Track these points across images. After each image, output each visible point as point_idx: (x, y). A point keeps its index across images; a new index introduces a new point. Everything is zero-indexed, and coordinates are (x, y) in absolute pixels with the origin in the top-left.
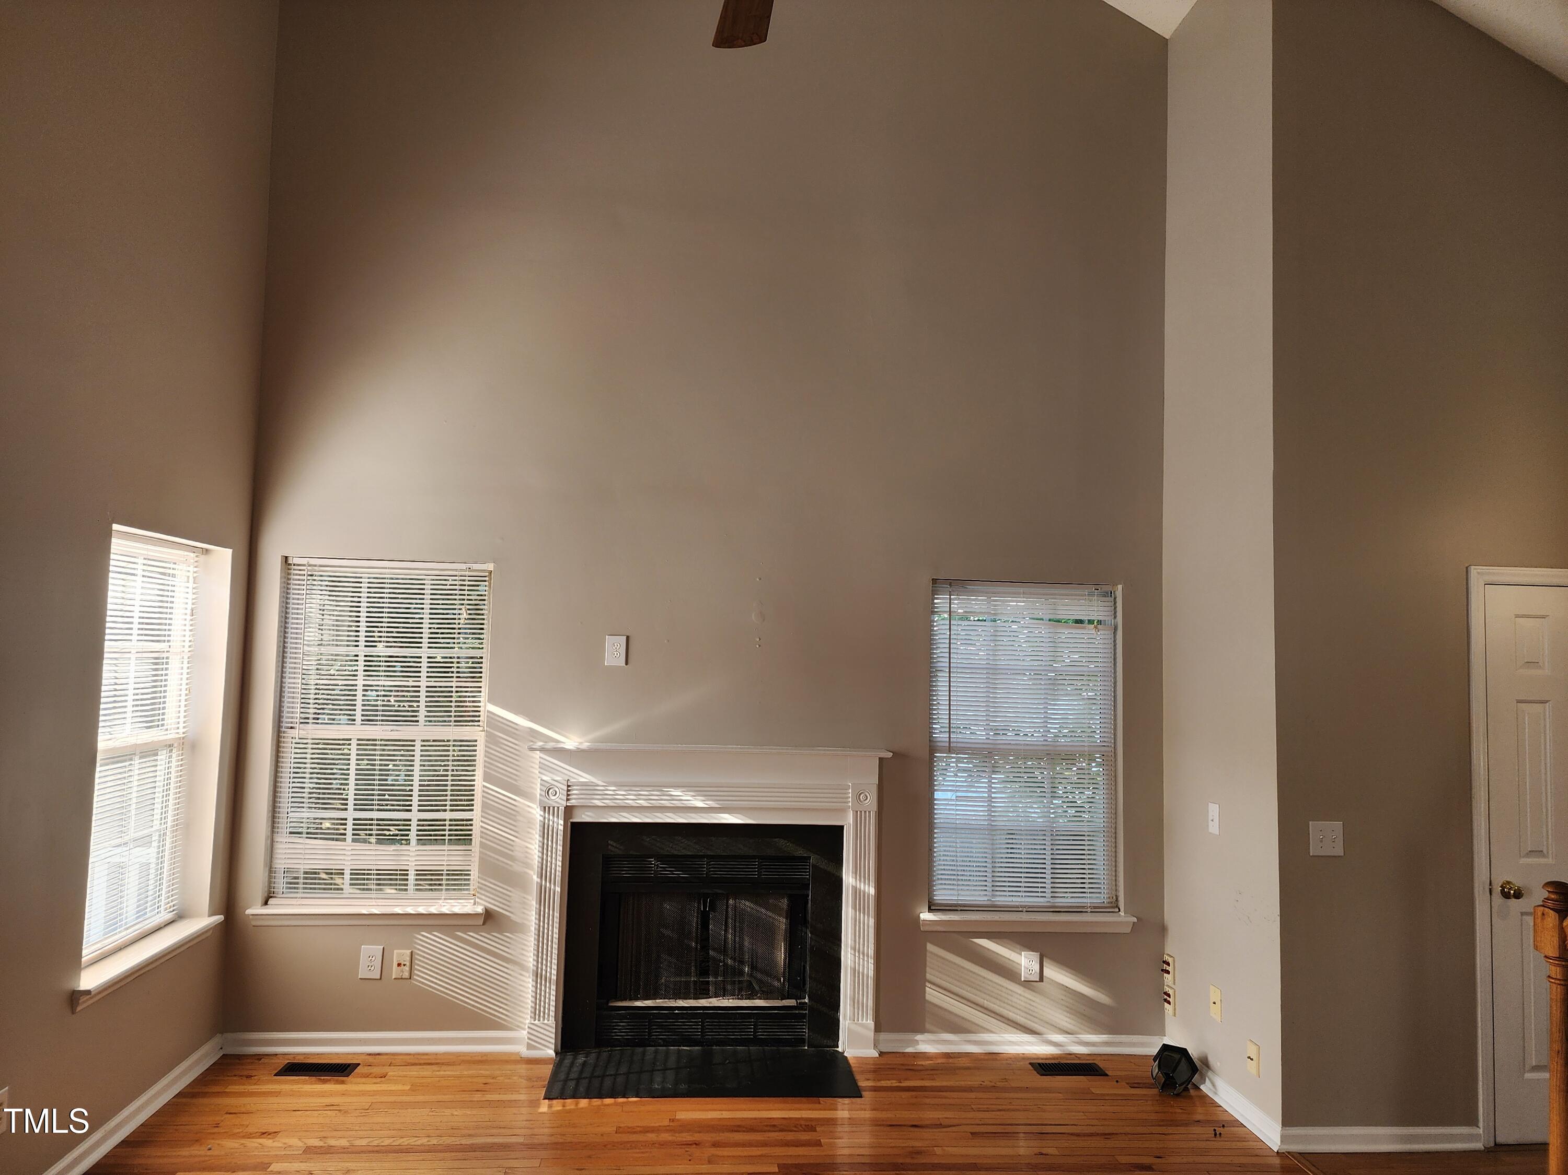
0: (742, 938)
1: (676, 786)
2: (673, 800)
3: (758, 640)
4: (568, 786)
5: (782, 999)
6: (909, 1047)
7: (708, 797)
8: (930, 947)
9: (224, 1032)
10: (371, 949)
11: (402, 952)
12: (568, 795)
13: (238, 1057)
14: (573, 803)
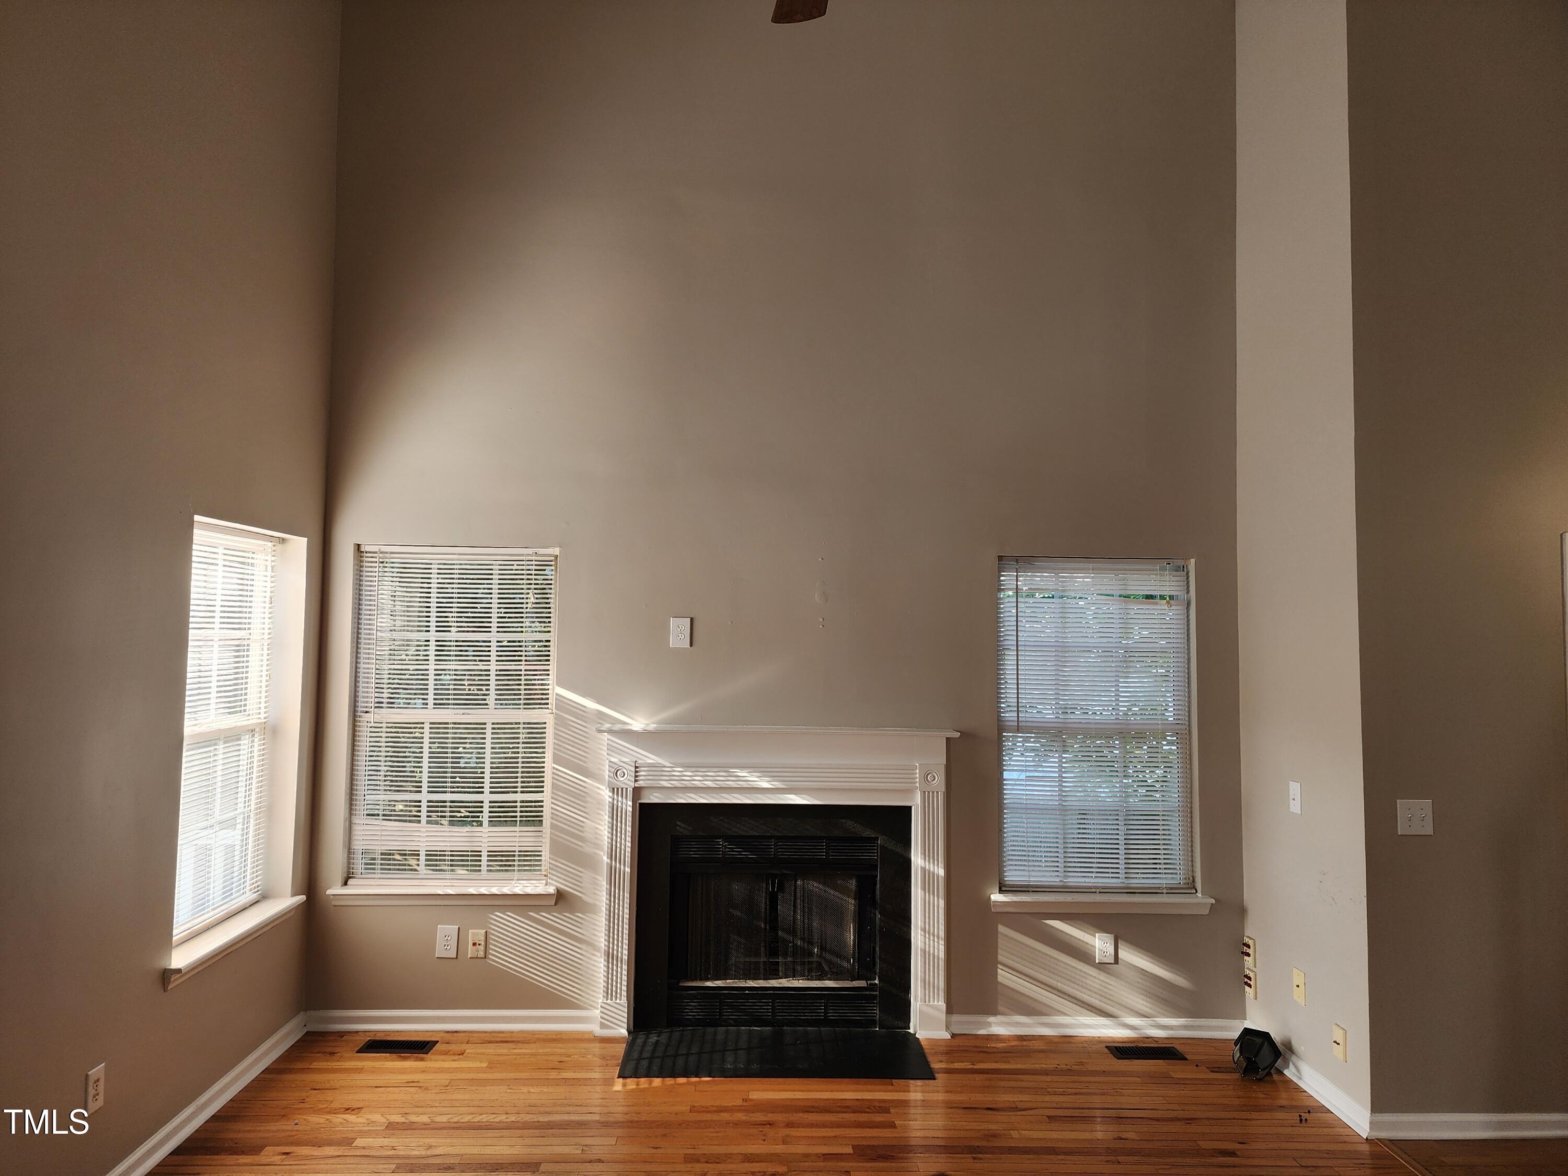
0: (810, 919)
1: (742, 767)
2: (740, 781)
3: (821, 620)
4: (636, 767)
5: (852, 980)
6: (980, 1029)
7: (774, 778)
8: (1002, 929)
9: (305, 1010)
10: (447, 928)
11: (477, 931)
12: (636, 777)
13: (323, 1034)
14: (641, 784)
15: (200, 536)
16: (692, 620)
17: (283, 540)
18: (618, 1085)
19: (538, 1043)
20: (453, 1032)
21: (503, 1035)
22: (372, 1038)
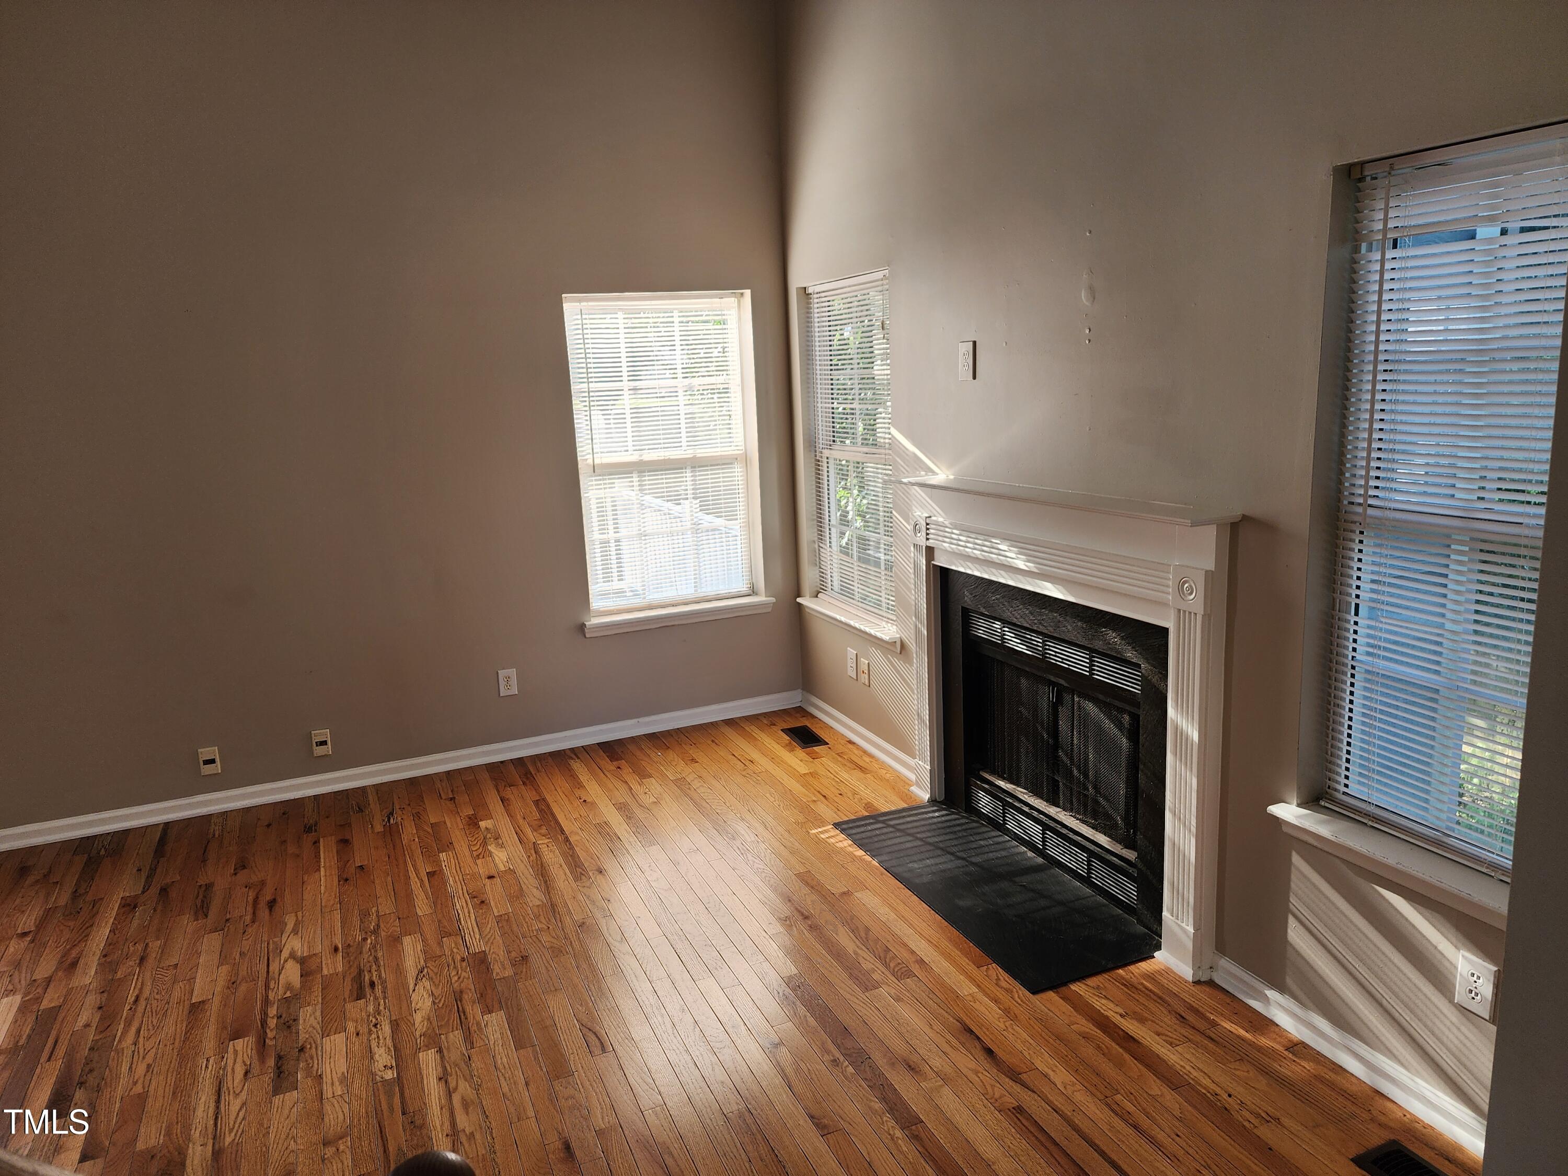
0: (1086, 747)
1: (1005, 538)
2: (1000, 555)
3: (1087, 331)
4: (927, 524)
5: (1126, 847)
6: (1255, 999)
7: (1030, 558)
8: (1296, 859)
9: (803, 689)
10: (852, 652)
11: (864, 661)
12: (927, 534)
13: (800, 711)
14: (931, 543)
15: (566, 306)
16: (975, 343)
17: (742, 294)
18: (820, 830)
19: (869, 776)
20: (850, 742)
21: (867, 759)
22: (809, 725)
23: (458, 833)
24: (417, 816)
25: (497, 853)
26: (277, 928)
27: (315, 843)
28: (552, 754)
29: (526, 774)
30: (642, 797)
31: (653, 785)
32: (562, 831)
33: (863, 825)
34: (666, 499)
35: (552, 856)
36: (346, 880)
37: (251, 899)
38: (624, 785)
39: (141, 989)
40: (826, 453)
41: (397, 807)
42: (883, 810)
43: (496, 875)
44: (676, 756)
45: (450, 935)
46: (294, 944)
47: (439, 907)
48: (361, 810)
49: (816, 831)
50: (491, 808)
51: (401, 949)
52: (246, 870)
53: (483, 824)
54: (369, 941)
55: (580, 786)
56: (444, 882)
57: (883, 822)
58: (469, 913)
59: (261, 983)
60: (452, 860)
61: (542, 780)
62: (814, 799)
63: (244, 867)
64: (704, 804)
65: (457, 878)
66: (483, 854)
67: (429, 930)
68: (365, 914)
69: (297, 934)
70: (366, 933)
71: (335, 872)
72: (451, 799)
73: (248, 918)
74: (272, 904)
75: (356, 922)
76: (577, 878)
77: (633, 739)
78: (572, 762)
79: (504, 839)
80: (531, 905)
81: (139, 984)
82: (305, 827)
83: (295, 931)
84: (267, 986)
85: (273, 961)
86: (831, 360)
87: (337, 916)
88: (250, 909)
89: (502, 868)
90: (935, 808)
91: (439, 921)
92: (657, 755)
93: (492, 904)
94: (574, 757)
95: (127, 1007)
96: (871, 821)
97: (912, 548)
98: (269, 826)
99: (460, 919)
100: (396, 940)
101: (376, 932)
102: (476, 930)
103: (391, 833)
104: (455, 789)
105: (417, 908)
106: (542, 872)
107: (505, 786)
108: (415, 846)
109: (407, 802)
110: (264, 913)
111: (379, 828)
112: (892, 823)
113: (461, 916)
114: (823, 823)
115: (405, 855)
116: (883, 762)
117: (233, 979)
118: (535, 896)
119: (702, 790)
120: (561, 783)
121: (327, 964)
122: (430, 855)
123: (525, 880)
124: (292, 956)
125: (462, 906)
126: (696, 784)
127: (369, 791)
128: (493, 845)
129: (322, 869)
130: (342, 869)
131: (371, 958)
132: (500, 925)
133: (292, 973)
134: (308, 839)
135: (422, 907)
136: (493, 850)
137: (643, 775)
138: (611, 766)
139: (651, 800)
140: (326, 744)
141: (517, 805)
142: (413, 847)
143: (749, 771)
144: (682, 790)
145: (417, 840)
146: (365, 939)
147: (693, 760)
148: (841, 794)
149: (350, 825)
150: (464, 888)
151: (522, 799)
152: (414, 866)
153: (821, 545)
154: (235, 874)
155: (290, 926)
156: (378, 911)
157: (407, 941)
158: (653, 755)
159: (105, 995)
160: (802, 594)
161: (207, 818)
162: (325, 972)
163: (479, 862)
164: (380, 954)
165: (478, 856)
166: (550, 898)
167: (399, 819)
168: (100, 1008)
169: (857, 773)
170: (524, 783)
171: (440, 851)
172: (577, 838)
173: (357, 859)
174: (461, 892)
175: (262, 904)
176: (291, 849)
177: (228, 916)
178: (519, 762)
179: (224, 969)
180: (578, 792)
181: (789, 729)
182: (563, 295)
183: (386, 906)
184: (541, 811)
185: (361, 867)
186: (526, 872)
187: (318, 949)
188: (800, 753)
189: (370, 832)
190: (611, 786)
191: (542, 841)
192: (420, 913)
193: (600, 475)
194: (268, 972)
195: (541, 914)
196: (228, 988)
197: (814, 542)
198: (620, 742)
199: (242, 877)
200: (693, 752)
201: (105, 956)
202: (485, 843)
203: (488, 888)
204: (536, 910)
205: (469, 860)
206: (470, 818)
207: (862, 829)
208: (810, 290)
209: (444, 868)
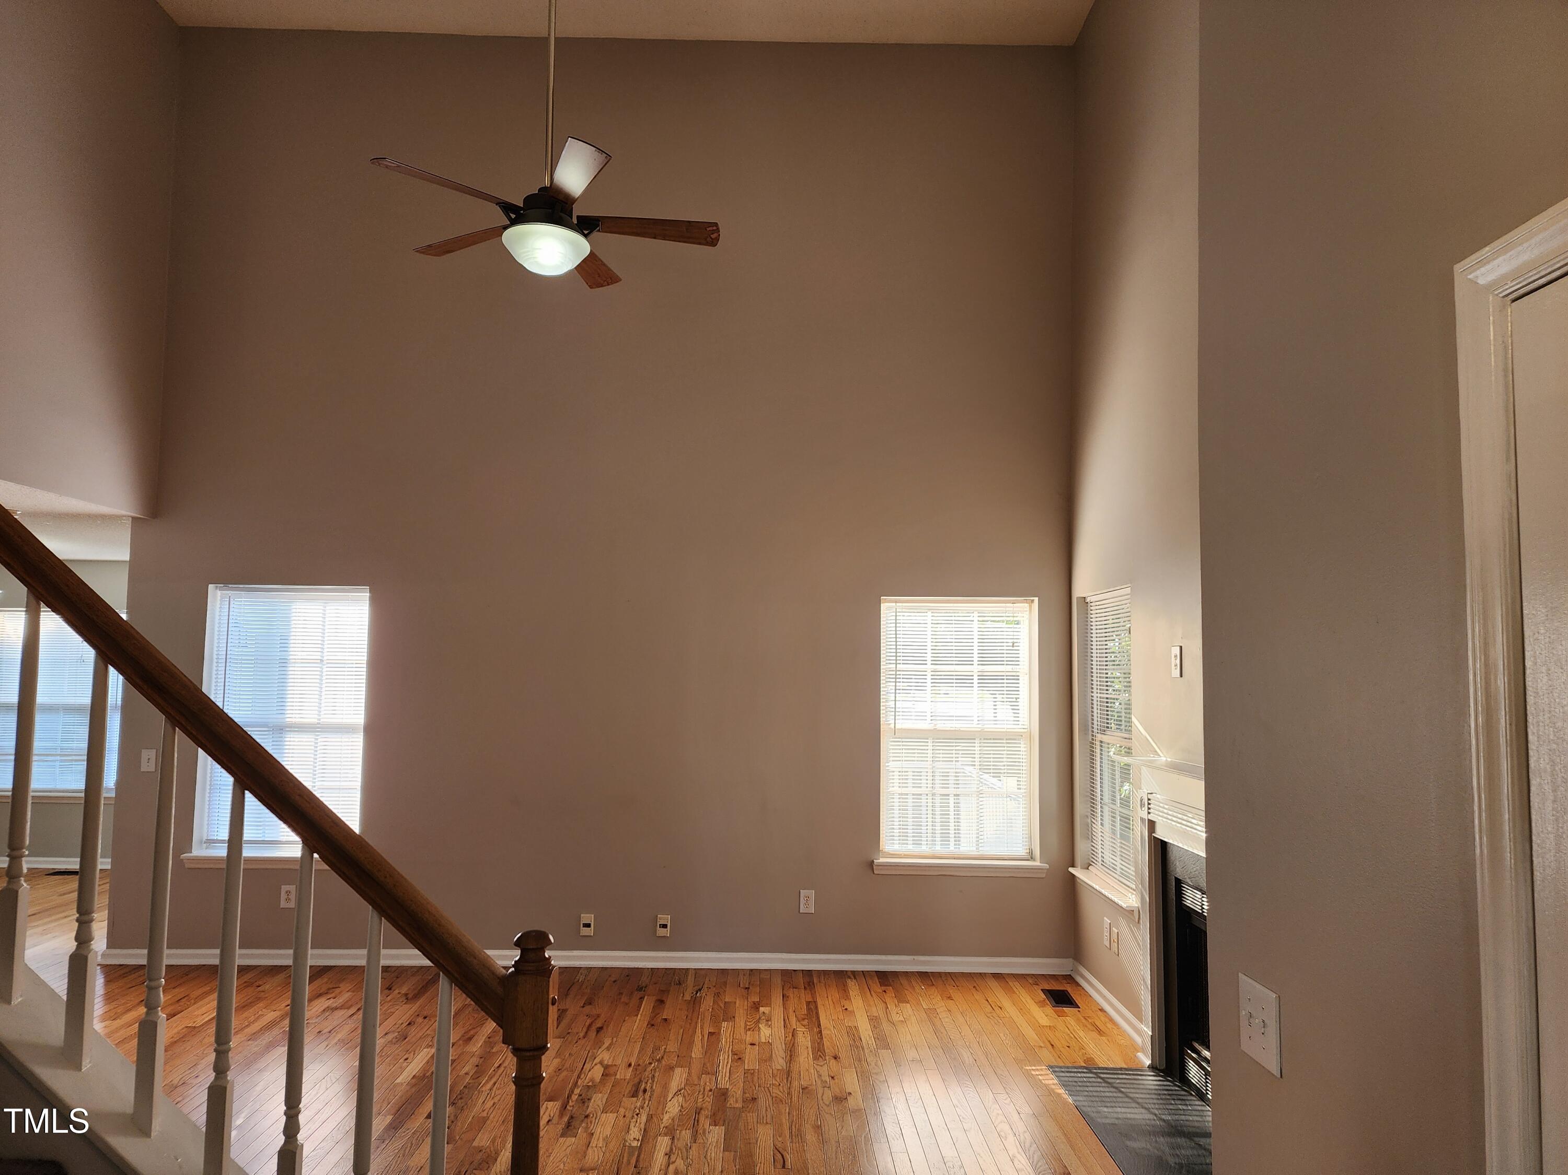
4: (1149, 800)
9: (1074, 959)
10: (1106, 920)
11: (1115, 930)
12: (1149, 809)
13: (1069, 979)
14: (1151, 817)
15: (884, 606)
16: (1181, 647)
17: (1033, 600)
18: (1034, 1068)
19: (1104, 1038)
20: (1102, 1010)
21: (1109, 1025)
22: (1069, 990)
23: (741, 1011)
24: (717, 995)
25: (764, 1030)
26: (598, 1044)
27: (641, 998)
28: (835, 972)
29: (809, 983)
30: (894, 1015)
31: (907, 1009)
32: (819, 1025)
33: (1075, 1072)
34: (992, 775)
35: (804, 1040)
36: (653, 1025)
37: (587, 1024)
38: (885, 1004)
39: (504, 1061)
40: (1099, 737)
41: (706, 986)
42: (1100, 1066)
43: (757, 1044)
44: (936, 991)
45: (709, 1073)
46: (604, 1056)
47: (708, 1054)
48: (680, 984)
49: (1030, 1068)
50: (772, 1000)
51: (672, 1075)
52: (590, 1006)
53: (762, 1009)
54: (653, 1065)
55: (848, 998)
56: (719, 1040)
57: (1095, 1073)
58: (727, 1063)
59: (576, 1074)
60: (730, 1028)
61: (820, 991)
62: (1042, 1045)
63: (590, 1004)
64: (943, 1030)
65: (728, 1040)
66: (755, 1028)
67: (696, 1067)
68: (656, 1049)
69: (609, 1050)
70: (653, 1060)
71: (647, 1019)
72: (746, 988)
73: (581, 1035)
74: (599, 1030)
75: (649, 1051)
76: (816, 1058)
77: (906, 974)
78: (849, 981)
79: (773, 1022)
80: (773, 1068)
81: (504, 1057)
82: (638, 986)
83: (608, 1049)
84: (579, 1077)
85: (588, 1063)
86: (1106, 657)
87: (638, 1046)
88: (585, 1030)
89: (763, 1040)
90: (1153, 1074)
91: (704, 1064)
92: (920, 988)
93: (746, 1062)
94: (852, 977)
95: (493, 1069)
96: (1085, 1070)
97: (1139, 821)
98: (614, 981)
99: (719, 1066)
100: (671, 1068)
101: (659, 1061)
102: (728, 1074)
103: (695, 1002)
104: (752, 983)
105: (693, 1052)
106: (791, 1051)
107: (790, 987)
108: (708, 1016)
109: (714, 985)
110: (592, 1034)
111: (687, 997)
112: (1102, 1076)
113: (721, 1064)
114: (1039, 1062)
115: (698, 1017)
116: (1125, 1031)
117: (560, 1068)
118: (779, 1062)
119: (947, 1020)
120: (834, 993)
121: (621, 1073)
122: (716, 1020)
123: (777, 1052)
124: (601, 1063)
125: (724, 1060)
126: (943, 1015)
127: (690, 972)
128: (763, 1025)
129: (639, 1015)
130: (652, 1018)
131: (650, 1075)
132: (746, 1075)
133: (597, 1073)
134: (637, 995)
135: (697, 1052)
136: (762, 1028)
137: (901, 999)
138: (879, 989)
139: (900, 1019)
140: (666, 928)
141: (793, 1003)
142: (706, 1014)
143: (995, 1015)
144: (928, 1016)
145: (711, 1010)
146: (650, 1064)
147: (950, 998)
148: (1069, 1047)
149: (669, 991)
150: (731, 1047)
151: (798, 1000)
152: (702, 1028)
153: (1093, 820)
154: (583, 1007)
155: (606, 1045)
156: (665, 1049)
157: (678, 1071)
158: (917, 988)
159: (483, 1059)
160: (1076, 865)
161: (577, 969)
162: (618, 1076)
163: (748, 1033)
164: (657, 1074)
165: (749, 1029)
166: (790, 1067)
167: (704, 994)
168: (477, 1066)
169: (1095, 1034)
170: (805, 988)
171: (723, 1020)
172: (828, 1032)
173: (665, 1013)
174: (727, 1049)
175: (594, 1028)
176: (624, 999)
177: (570, 1031)
178: (809, 973)
179: (557, 1061)
180: (844, 1002)
181: (1048, 990)
182: (882, 598)
183: (673, 1046)
184: (809, 1009)
185: (666, 1020)
186: (779, 1046)
187: (618, 1062)
188: (1049, 1009)
189: (680, 998)
190: (872, 1003)
191: (800, 1029)
192: (693, 1056)
193: (899, 738)
194: (583, 1068)
195: (779, 1075)
196: (555, 1072)
197: (1087, 816)
198: (895, 974)
199: (588, 1008)
200: (952, 992)
201: (489, 1038)
202: (758, 1021)
203: (748, 1050)
204: (775, 1072)
205: (742, 1031)
206: (754, 1003)
207: (1072, 1074)
208: (1088, 600)
209: (722, 1031)
